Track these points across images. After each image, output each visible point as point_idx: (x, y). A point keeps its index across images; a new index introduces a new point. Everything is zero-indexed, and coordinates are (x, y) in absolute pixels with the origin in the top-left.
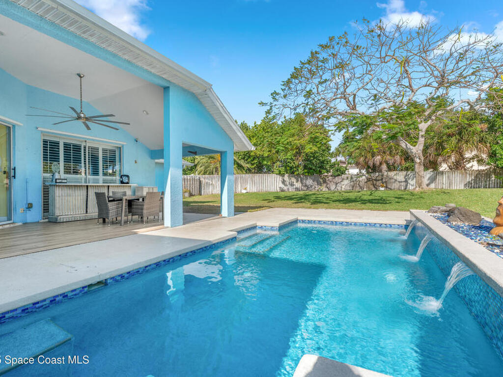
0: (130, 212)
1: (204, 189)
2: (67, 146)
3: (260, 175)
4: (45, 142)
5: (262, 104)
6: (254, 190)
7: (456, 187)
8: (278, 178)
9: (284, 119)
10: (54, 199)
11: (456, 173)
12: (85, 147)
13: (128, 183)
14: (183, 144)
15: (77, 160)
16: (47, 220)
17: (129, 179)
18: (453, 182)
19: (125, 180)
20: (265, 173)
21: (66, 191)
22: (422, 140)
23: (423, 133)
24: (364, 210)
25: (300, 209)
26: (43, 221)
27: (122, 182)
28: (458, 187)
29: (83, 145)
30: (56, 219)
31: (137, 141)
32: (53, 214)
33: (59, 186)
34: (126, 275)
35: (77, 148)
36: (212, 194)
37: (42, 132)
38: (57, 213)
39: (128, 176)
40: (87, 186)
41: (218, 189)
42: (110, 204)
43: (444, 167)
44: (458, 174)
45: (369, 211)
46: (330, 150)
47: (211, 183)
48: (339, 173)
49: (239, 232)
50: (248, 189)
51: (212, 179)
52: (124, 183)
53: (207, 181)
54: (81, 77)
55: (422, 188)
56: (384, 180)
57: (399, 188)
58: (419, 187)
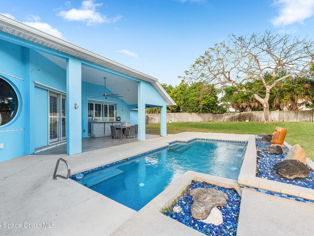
0: (123, 134)
1: (150, 121)
2: (96, 105)
3: (179, 113)
4: (89, 104)
5: (179, 77)
6: (176, 121)
7: (291, 120)
8: (188, 115)
9: (192, 83)
10: (93, 128)
11: (292, 112)
12: (103, 105)
13: (120, 120)
14: (146, 104)
15: (100, 110)
16: (90, 137)
17: (120, 119)
18: (290, 117)
19: (119, 119)
20: (181, 112)
21: (97, 125)
22: (268, 95)
23: (269, 91)
24: (231, 134)
25: (199, 132)
26: (88, 137)
27: (117, 120)
28: (293, 120)
29: (102, 104)
30: (94, 136)
31: (123, 101)
32: (93, 134)
33: (95, 123)
34: (133, 157)
35: (100, 105)
36: (154, 123)
37: (88, 100)
38: (94, 134)
39: (120, 117)
40: (105, 122)
41: (157, 121)
42: (116, 130)
43: (285, 108)
44: (293, 113)
45: (234, 134)
46: (217, 99)
47: (153, 117)
48: (223, 112)
49: (170, 144)
50: (173, 121)
51: (154, 116)
52: (118, 121)
53: (151, 116)
54: (105, 79)
55: (268, 122)
56: (249, 116)
57: (257, 121)
58: (267, 121)
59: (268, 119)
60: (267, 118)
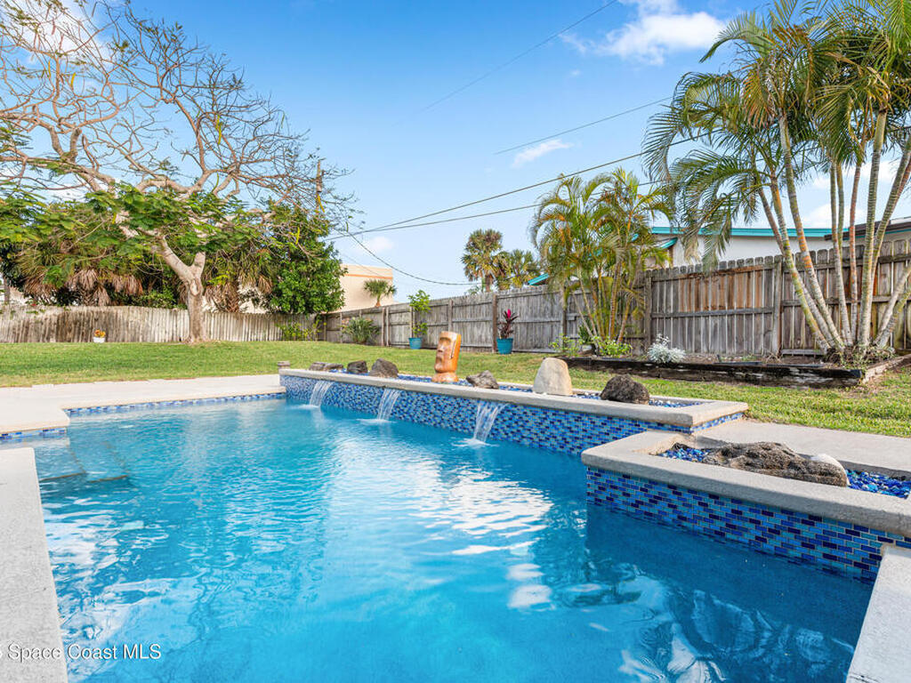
28: (231, 338)
55: (200, 340)
56: (101, 322)
57: (133, 340)
58: (196, 337)
59: (199, 330)
60: (197, 328)
